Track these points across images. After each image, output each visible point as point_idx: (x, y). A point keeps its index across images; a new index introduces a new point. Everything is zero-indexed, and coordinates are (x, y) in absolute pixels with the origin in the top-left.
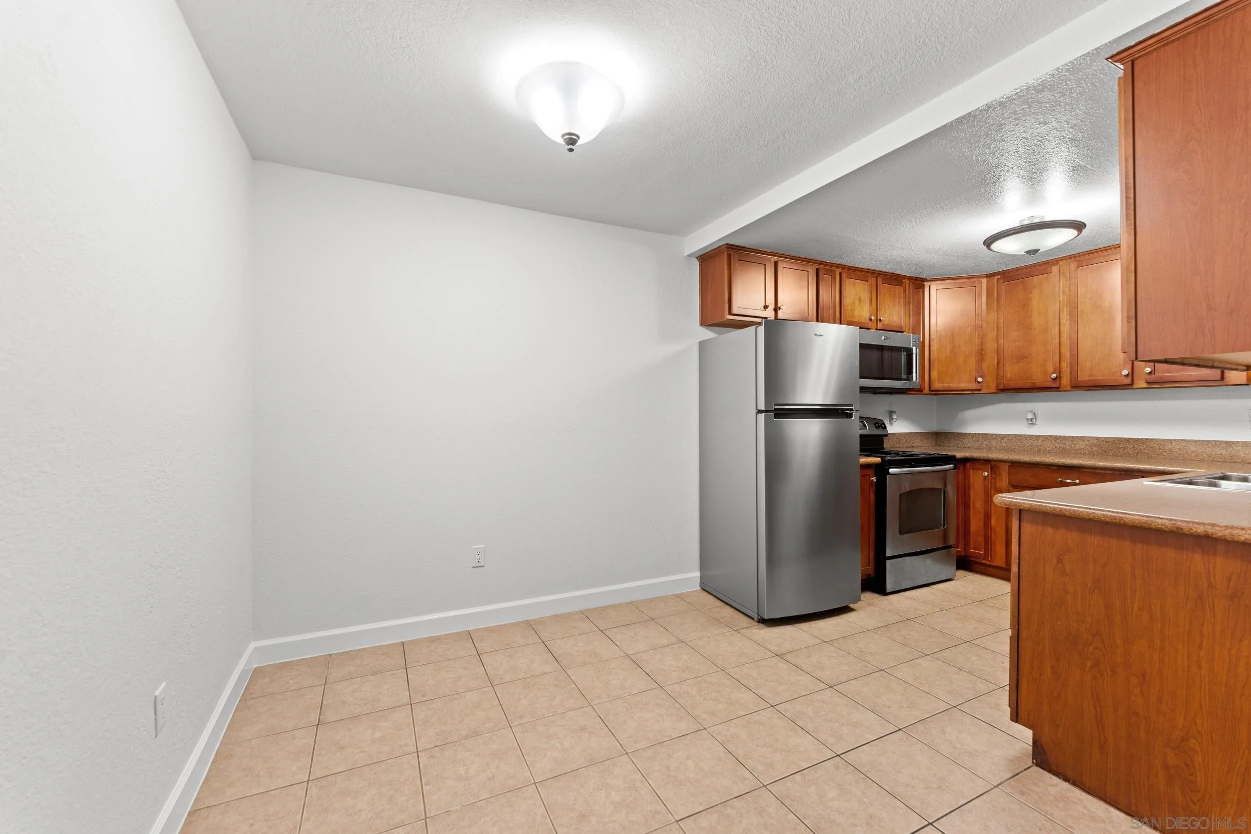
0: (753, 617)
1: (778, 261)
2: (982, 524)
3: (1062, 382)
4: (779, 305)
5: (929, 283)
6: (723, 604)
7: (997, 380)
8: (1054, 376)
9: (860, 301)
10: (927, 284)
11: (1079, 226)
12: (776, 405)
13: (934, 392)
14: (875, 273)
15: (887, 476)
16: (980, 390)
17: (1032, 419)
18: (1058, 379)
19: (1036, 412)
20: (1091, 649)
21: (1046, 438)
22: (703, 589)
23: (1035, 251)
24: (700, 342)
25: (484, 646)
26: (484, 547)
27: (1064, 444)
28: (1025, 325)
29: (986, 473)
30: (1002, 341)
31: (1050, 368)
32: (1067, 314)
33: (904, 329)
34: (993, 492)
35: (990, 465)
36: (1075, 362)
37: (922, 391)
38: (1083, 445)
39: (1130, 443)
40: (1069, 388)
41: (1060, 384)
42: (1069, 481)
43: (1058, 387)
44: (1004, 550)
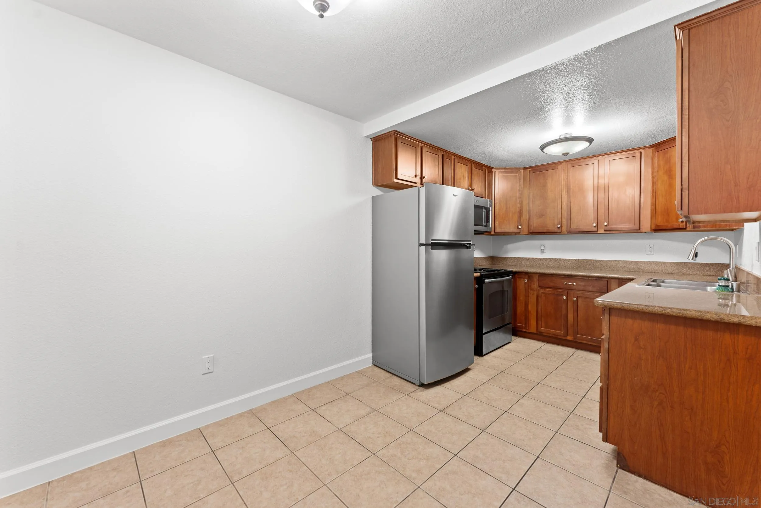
0: (415, 383)
1: (423, 146)
2: (523, 309)
3: (562, 229)
4: (424, 176)
5: (495, 170)
6: (391, 375)
7: (529, 228)
8: (559, 226)
9: (464, 177)
10: (494, 171)
11: (590, 140)
12: (432, 240)
13: (495, 234)
14: (470, 161)
15: (484, 284)
16: (520, 233)
17: (543, 250)
18: (561, 228)
19: (545, 245)
20: (657, 394)
21: (550, 260)
22: (374, 365)
23: (567, 154)
24: (373, 197)
25: (216, 442)
26: (214, 356)
27: (559, 263)
28: (544, 197)
29: (526, 280)
30: (531, 206)
31: (556, 222)
32: (565, 192)
33: (484, 196)
34: (529, 290)
35: (528, 275)
36: (569, 218)
37: (490, 233)
38: (569, 263)
39: (591, 262)
40: (566, 233)
41: (561, 230)
42: (570, 284)
43: (560, 232)
44: (535, 323)
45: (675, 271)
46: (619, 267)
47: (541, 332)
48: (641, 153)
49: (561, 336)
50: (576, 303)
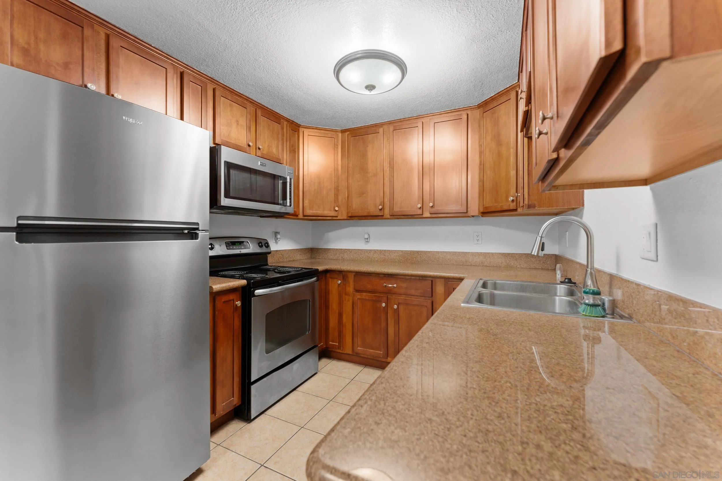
1: (110, 34)
2: (337, 322)
5: (303, 129)
7: (347, 209)
8: (380, 207)
13: (307, 218)
14: (255, 104)
15: (253, 298)
16: (337, 217)
17: (367, 239)
18: (383, 210)
19: (370, 234)
21: (375, 251)
27: (384, 255)
28: (363, 169)
29: (340, 281)
30: (350, 181)
31: (378, 202)
32: (388, 163)
33: (282, 161)
34: (344, 296)
35: (342, 274)
36: (392, 198)
37: (297, 216)
38: (395, 256)
39: (418, 254)
40: (389, 216)
41: (384, 213)
42: (390, 286)
43: (382, 216)
44: (351, 341)
45: (502, 264)
46: (447, 259)
47: (357, 353)
48: (468, 115)
49: (381, 358)
50: (397, 311)
